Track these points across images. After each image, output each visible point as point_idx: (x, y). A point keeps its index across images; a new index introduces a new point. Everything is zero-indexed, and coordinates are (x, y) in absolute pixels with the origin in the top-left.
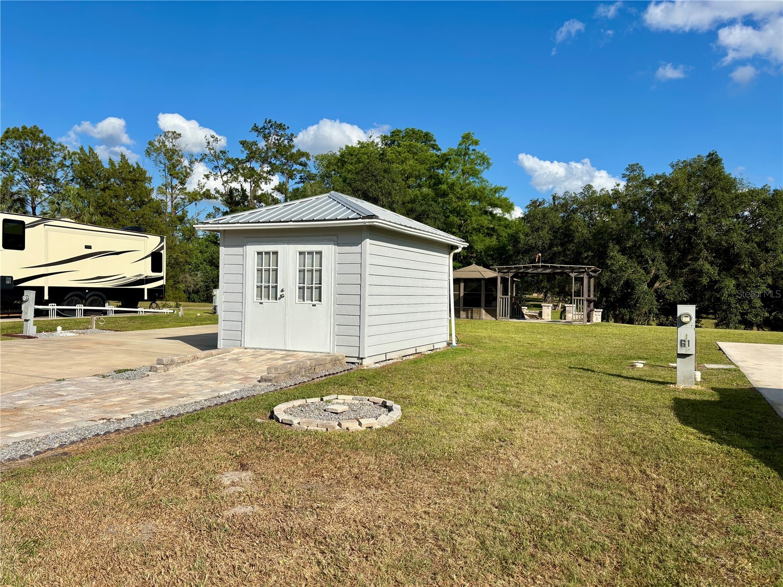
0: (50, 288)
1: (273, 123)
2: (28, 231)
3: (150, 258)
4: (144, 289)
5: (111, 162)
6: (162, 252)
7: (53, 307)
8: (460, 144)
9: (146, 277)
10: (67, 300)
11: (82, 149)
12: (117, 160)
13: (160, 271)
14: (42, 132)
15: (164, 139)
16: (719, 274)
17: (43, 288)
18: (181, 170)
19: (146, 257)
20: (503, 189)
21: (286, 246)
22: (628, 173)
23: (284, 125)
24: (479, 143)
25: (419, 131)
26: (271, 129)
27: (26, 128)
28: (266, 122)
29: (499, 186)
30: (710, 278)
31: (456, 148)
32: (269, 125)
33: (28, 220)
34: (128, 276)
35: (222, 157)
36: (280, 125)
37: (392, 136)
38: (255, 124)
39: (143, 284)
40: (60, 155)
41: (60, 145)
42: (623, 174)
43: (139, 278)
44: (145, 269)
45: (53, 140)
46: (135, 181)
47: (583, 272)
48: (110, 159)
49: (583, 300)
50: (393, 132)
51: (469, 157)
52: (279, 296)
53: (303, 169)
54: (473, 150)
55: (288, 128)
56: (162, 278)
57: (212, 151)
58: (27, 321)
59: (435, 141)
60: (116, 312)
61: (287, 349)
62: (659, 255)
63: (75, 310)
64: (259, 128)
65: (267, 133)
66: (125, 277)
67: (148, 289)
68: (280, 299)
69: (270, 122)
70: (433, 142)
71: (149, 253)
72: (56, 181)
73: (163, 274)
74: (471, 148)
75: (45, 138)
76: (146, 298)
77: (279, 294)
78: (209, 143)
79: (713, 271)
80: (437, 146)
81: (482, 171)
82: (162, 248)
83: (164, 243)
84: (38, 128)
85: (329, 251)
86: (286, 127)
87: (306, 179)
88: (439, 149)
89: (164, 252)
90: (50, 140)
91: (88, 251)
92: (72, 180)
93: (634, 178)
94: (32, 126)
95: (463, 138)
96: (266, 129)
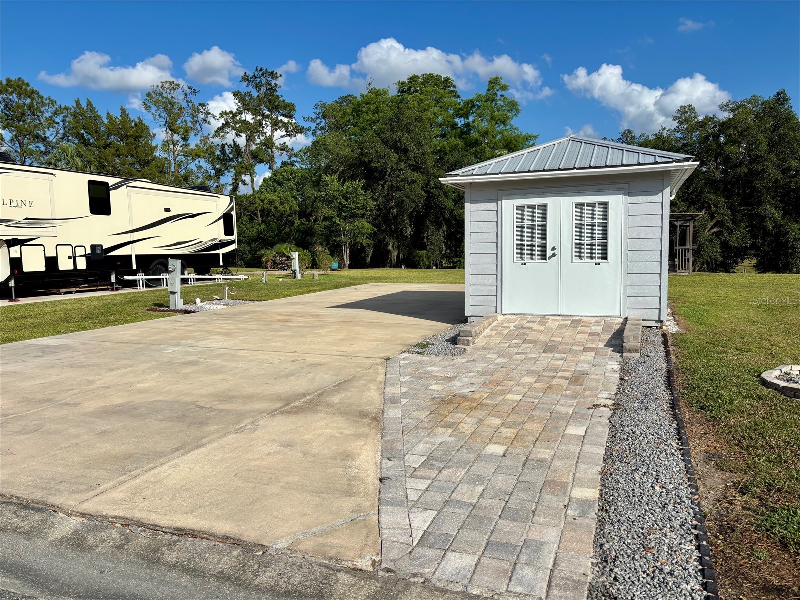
0: (137, 256)
1: (265, 71)
2: (112, 193)
3: (222, 221)
4: (219, 254)
5: (110, 117)
6: (232, 213)
7: (142, 277)
8: (489, 90)
9: (220, 241)
10: (152, 269)
11: (78, 102)
12: (117, 114)
13: (232, 235)
14: (29, 86)
15: (162, 90)
16: (783, 218)
17: (131, 256)
18: (181, 124)
19: (219, 220)
20: (534, 137)
21: (558, 199)
22: (679, 115)
23: (277, 73)
24: (509, 88)
25: (437, 76)
26: (262, 78)
27: (11, 81)
28: (257, 70)
29: (530, 134)
30: (775, 222)
31: (484, 94)
32: (261, 74)
33: (112, 181)
34: (205, 241)
35: (202, 110)
36: (272, 73)
37: (410, 82)
38: (246, 73)
39: (218, 249)
40: (49, 110)
41: (50, 99)
42: (674, 117)
43: (214, 243)
44: (218, 233)
45: (41, 94)
46: (137, 137)
47: (689, 221)
48: (108, 114)
49: (689, 250)
50: (411, 79)
51: (496, 104)
52: (548, 255)
53: (289, 121)
54: (502, 96)
55: (281, 76)
56: (233, 242)
57: (190, 105)
58: (174, 293)
59: (455, 87)
60: (198, 280)
61: (562, 314)
62: (722, 200)
63: (160, 280)
64: (250, 77)
65: (258, 82)
66: (202, 242)
67: (223, 255)
68: (550, 258)
69: (261, 70)
70: (452, 89)
71: (221, 215)
72: (44, 140)
73: (234, 237)
74: (500, 93)
75: (33, 92)
76: (222, 264)
77: (549, 253)
78: (186, 95)
79: (778, 215)
80: (456, 93)
81: (512, 119)
82: (232, 209)
83: (234, 204)
84: (23, 81)
85: (617, 202)
86: (279, 75)
87: (292, 132)
88: (459, 97)
89: (234, 213)
90: (38, 94)
91: (168, 215)
92: (63, 139)
93: (687, 121)
94: (17, 79)
95: (491, 83)
96: (257, 78)
